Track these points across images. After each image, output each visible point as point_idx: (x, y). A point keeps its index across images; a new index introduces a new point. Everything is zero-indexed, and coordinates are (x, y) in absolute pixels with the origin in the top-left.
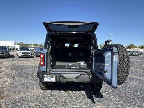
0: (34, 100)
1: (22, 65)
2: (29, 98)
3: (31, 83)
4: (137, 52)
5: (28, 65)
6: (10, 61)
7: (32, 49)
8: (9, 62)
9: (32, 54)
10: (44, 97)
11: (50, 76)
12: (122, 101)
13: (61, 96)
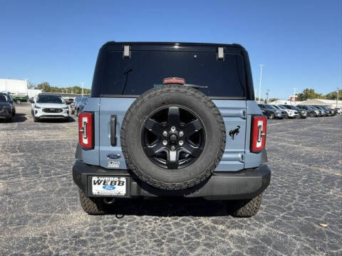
0: (65, 248)
1: (42, 139)
2: (49, 242)
3: (59, 193)
4: (323, 107)
5: (57, 141)
6: (12, 130)
7: (70, 100)
8: (9, 132)
9: (68, 112)
10: (94, 240)
11: (112, 179)
12: (321, 250)
13: (144, 233)
